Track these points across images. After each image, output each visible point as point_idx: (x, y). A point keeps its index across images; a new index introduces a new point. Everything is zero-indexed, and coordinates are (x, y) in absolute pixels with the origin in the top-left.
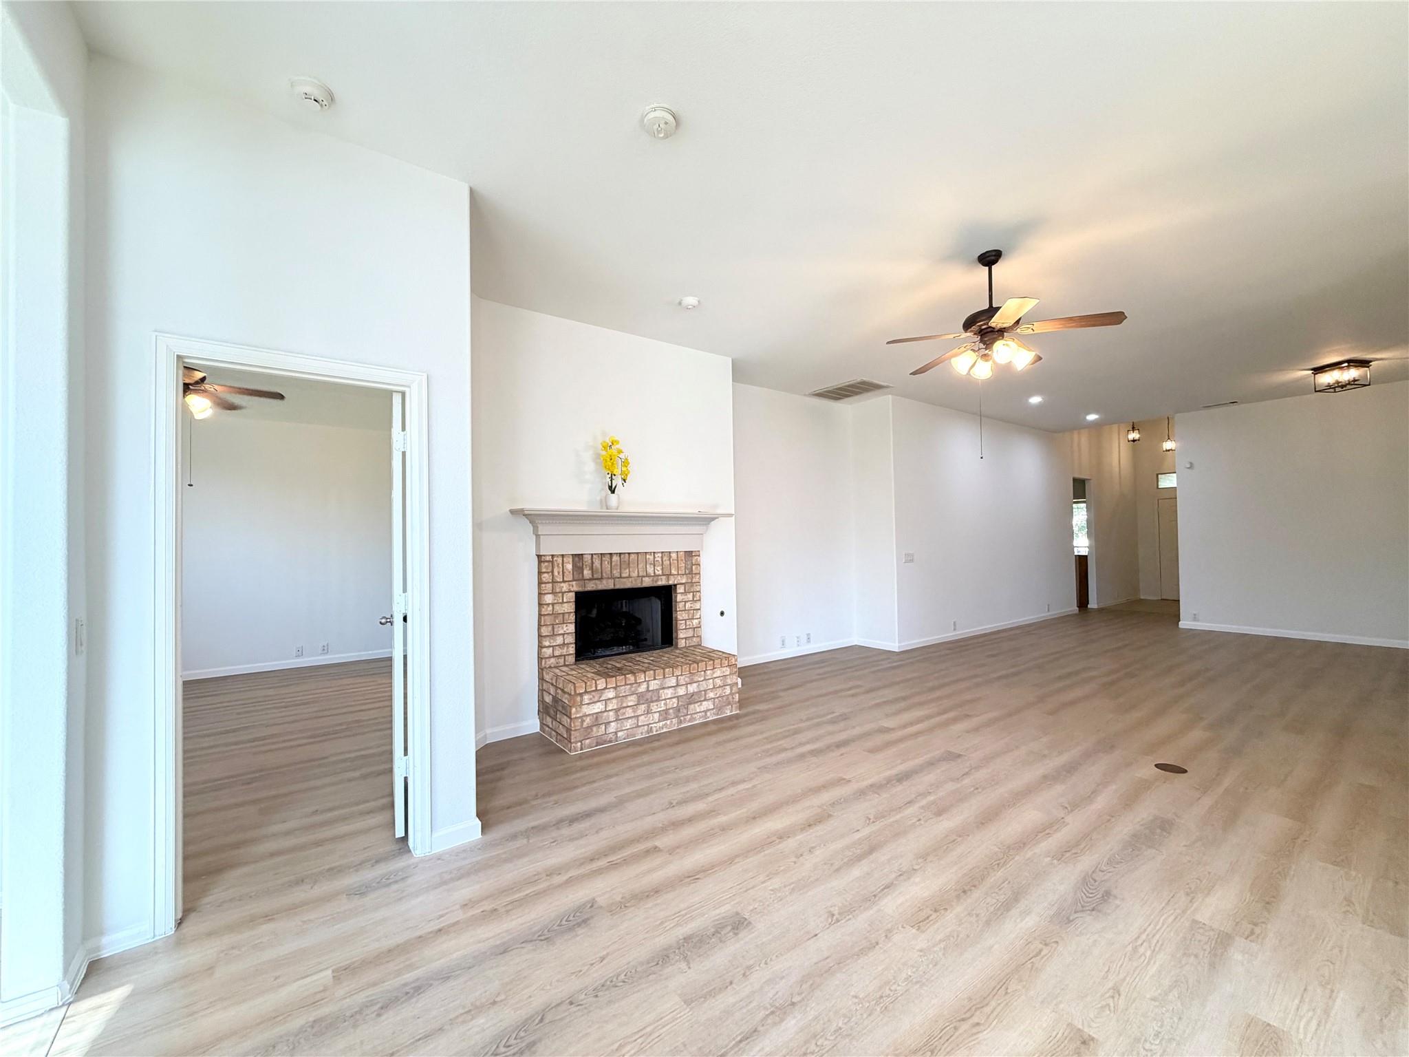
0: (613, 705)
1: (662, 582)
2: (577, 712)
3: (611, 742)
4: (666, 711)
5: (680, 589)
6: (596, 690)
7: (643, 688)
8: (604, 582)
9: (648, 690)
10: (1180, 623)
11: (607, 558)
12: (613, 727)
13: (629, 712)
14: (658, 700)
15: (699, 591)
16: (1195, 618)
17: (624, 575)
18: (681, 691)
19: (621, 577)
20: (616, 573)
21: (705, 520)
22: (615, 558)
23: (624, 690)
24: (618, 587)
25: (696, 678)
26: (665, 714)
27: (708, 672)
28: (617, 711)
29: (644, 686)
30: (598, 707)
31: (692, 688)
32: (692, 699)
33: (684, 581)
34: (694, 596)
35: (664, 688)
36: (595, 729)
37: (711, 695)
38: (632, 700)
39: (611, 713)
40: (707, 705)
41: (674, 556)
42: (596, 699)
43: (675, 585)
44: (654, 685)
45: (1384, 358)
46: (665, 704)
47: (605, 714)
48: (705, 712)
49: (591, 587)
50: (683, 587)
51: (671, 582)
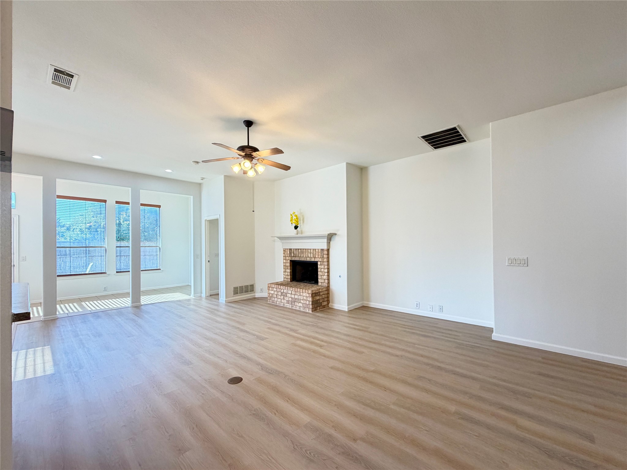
1: (313, 260)
2: (269, 292)
3: (275, 303)
6: (272, 287)
7: (282, 291)
12: (276, 299)
15: (327, 265)
20: (299, 255)
24: (300, 260)
27: (301, 293)
31: (296, 297)
32: (296, 301)
36: (272, 298)
40: (300, 305)
41: (317, 250)
43: (317, 262)
49: (293, 259)
50: (320, 262)
51: (316, 260)
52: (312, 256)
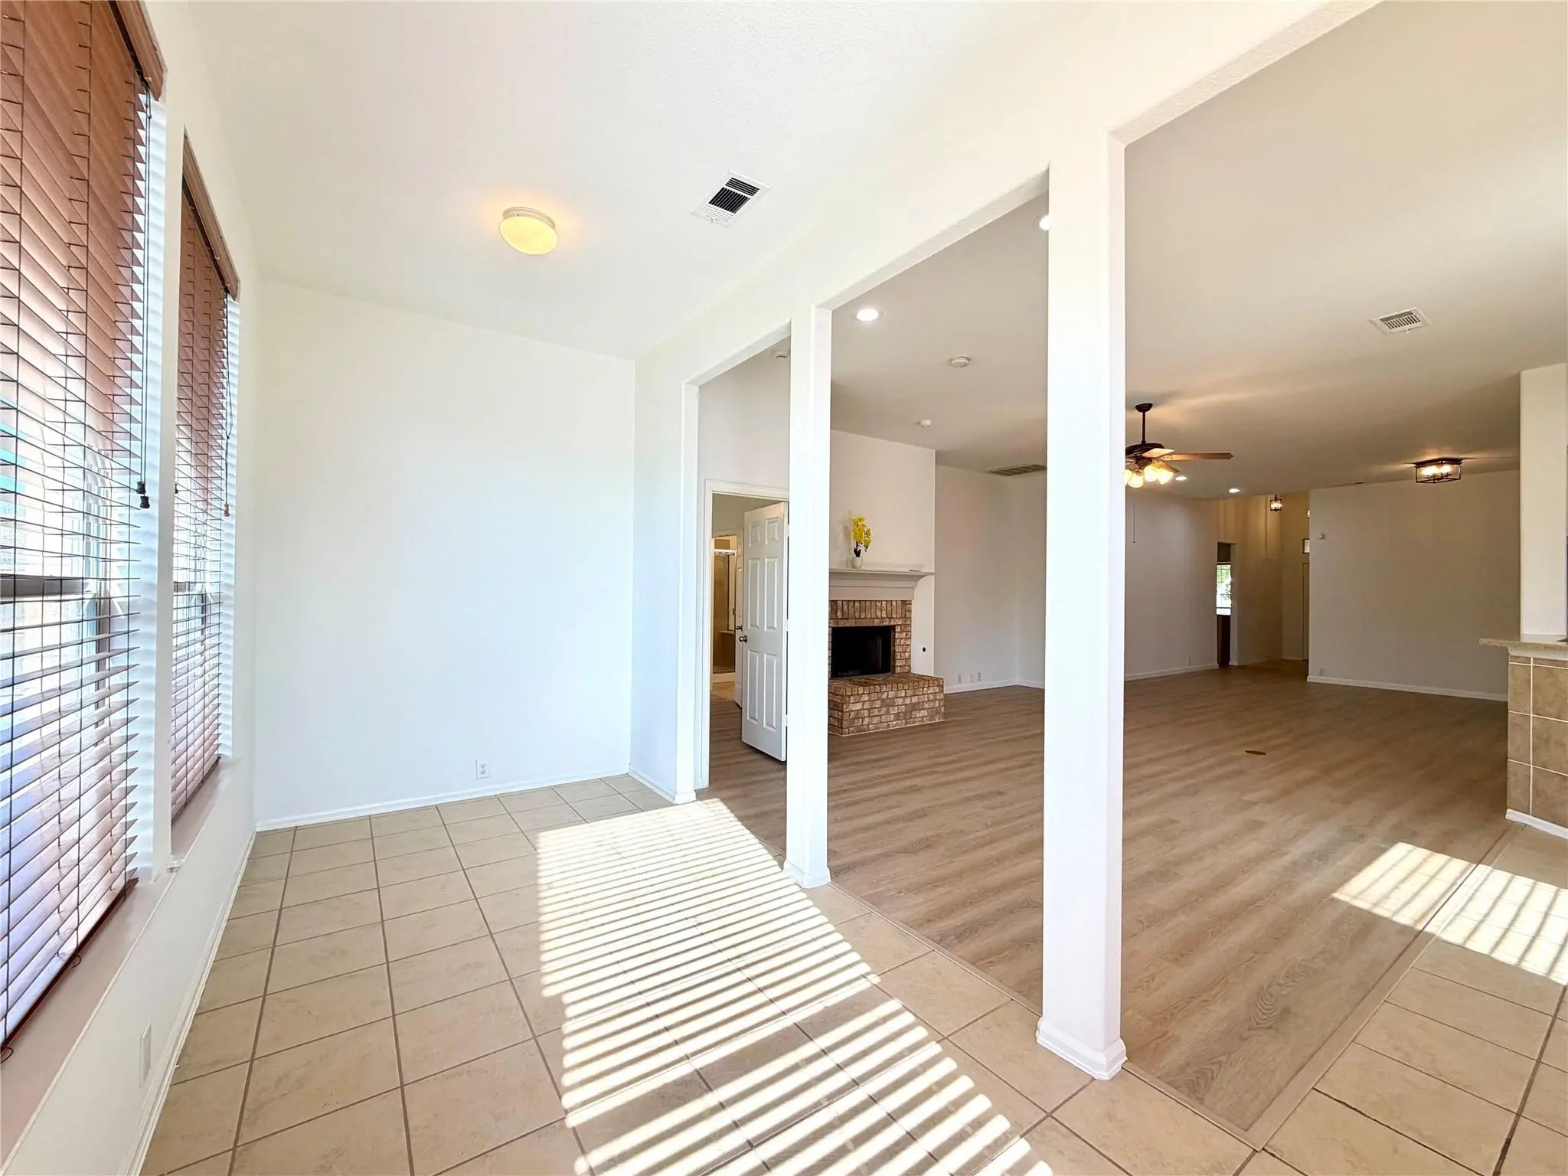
0: (867, 706)
1: (886, 623)
2: (847, 708)
3: (865, 731)
4: (898, 713)
5: (898, 629)
6: (858, 694)
7: (885, 696)
8: (850, 620)
9: (888, 698)
10: (1308, 678)
11: (851, 604)
12: (867, 720)
13: (876, 713)
14: (893, 706)
15: (910, 631)
16: (1321, 673)
17: (862, 617)
18: (908, 701)
19: (860, 618)
20: (857, 615)
21: (915, 577)
22: (857, 604)
23: (874, 696)
24: (858, 625)
25: (917, 693)
26: (897, 716)
27: (925, 689)
28: (869, 710)
29: (885, 694)
30: (859, 706)
31: (915, 699)
32: (915, 707)
33: (900, 623)
34: (906, 635)
35: (897, 698)
36: (856, 721)
37: (926, 706)
38: (878, 704)
39: (866, 711)
40: (924, 713)
41: (894, 603)
42: (857, 701)
43: (894, 626)
44: (892, 694)
45: (1471, 458)
46: (898, 709)
47: (862, 711)
48: (923, 717)
49: (842, 624)
50: (899, 627)
51: (892, 624)
52: (884, 616)
